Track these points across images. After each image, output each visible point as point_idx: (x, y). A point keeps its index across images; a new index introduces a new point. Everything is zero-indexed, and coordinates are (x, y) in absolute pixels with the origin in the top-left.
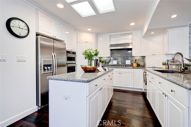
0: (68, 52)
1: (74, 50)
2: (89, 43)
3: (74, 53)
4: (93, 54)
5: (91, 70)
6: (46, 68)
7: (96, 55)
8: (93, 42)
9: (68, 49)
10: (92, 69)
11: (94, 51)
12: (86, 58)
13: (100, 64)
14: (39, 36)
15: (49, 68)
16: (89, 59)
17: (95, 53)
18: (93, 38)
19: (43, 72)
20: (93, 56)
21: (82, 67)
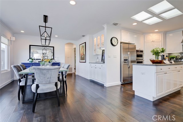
0: (137, 51)
1: (141, 49)
2: (156, 42)
3: (142, 51)
4: (159, 51)
5: (157, 62)
6: (125, 61)
7: (163, 51)
8: (160, 40)
9: (137, 49)
10: (159, 61)
11: (160, 49)
12: (153, 55)
13: (166, 59)
14: (122, 44)
15: (126, 61)
16: (156, 55)
17: (161, 50)
18: (161, 36)
19: (123, 64)
20: (160, 52)
21: (151, 60)
